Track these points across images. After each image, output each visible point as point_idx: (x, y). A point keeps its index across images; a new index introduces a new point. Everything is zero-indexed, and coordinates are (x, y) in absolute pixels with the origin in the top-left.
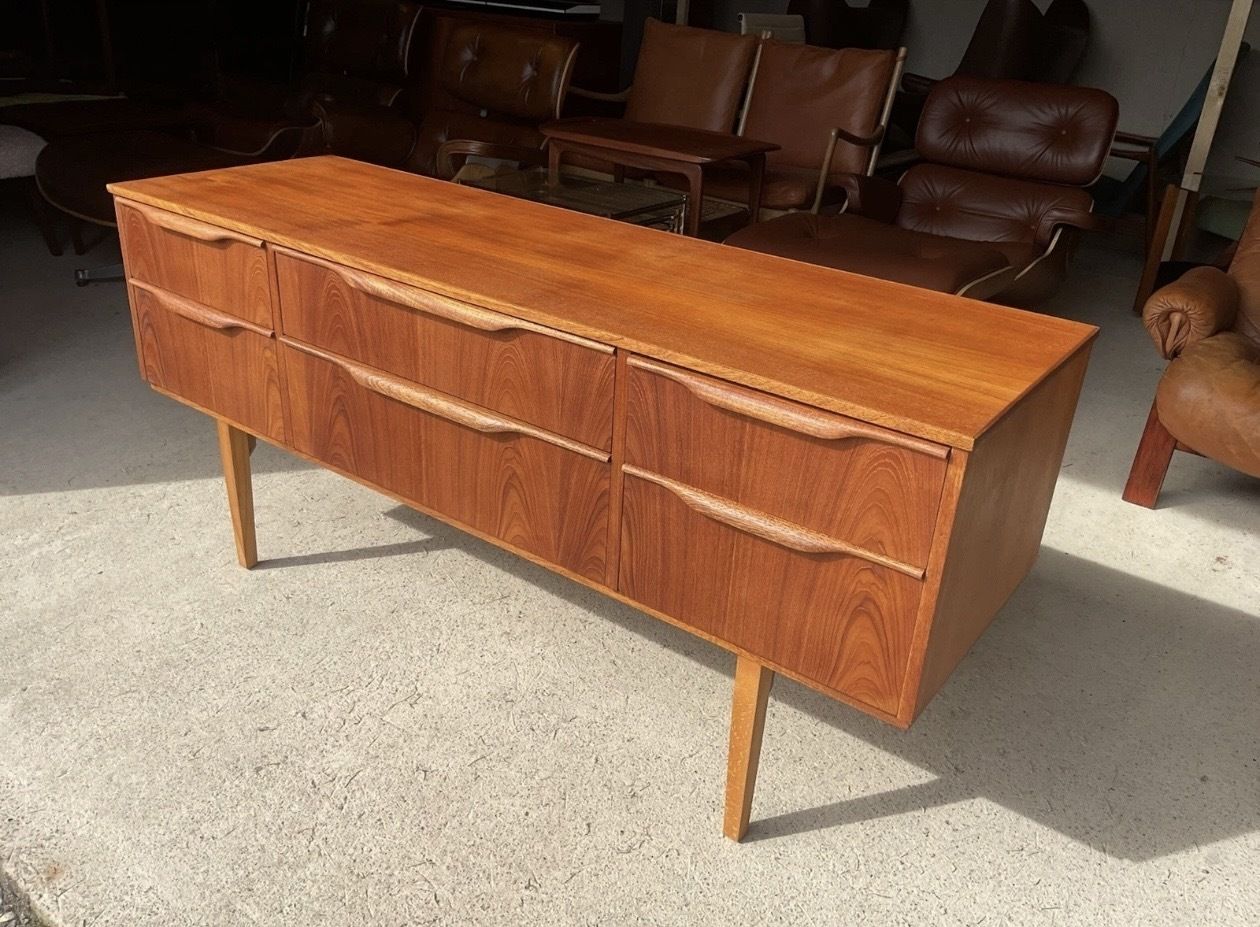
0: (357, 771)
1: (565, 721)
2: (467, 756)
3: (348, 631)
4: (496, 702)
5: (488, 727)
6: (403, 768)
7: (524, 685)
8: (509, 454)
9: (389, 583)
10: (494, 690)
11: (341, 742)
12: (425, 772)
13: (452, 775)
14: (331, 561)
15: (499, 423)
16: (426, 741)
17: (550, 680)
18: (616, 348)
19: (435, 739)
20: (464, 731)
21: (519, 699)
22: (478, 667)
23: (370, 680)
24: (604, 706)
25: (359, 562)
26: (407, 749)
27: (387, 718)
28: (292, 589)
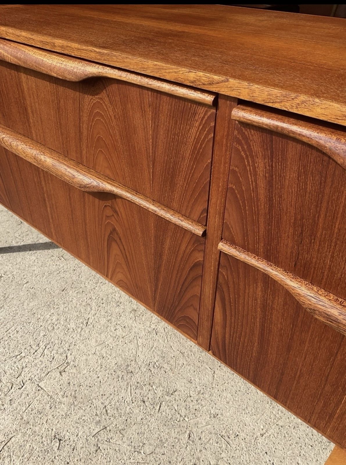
0: (10, 436)
1: (168, 394)
2: (93, 426)
3: (31, 304)
4: (120, 373)
5: (112, 397)
6: (44, 436)
7: (142, 357)
8: (109, 212)
9: (65, 267)
10: (119, 360)
11: (6, 406)
12: (60, 440)
13: (79, 446)
14: (33, 250)
15: (95, 183)
16: (65, 409)
17: (159, 353)
18: (217, 96)
19: (72, 406)
20: (94, 401)
21: (137, 371)
22: (112, 339)
23: (38, 348)
24: (197, 380)
25: (50, 251)
26: (50, 417)
27: (42, 384)
28: (5, 270)
